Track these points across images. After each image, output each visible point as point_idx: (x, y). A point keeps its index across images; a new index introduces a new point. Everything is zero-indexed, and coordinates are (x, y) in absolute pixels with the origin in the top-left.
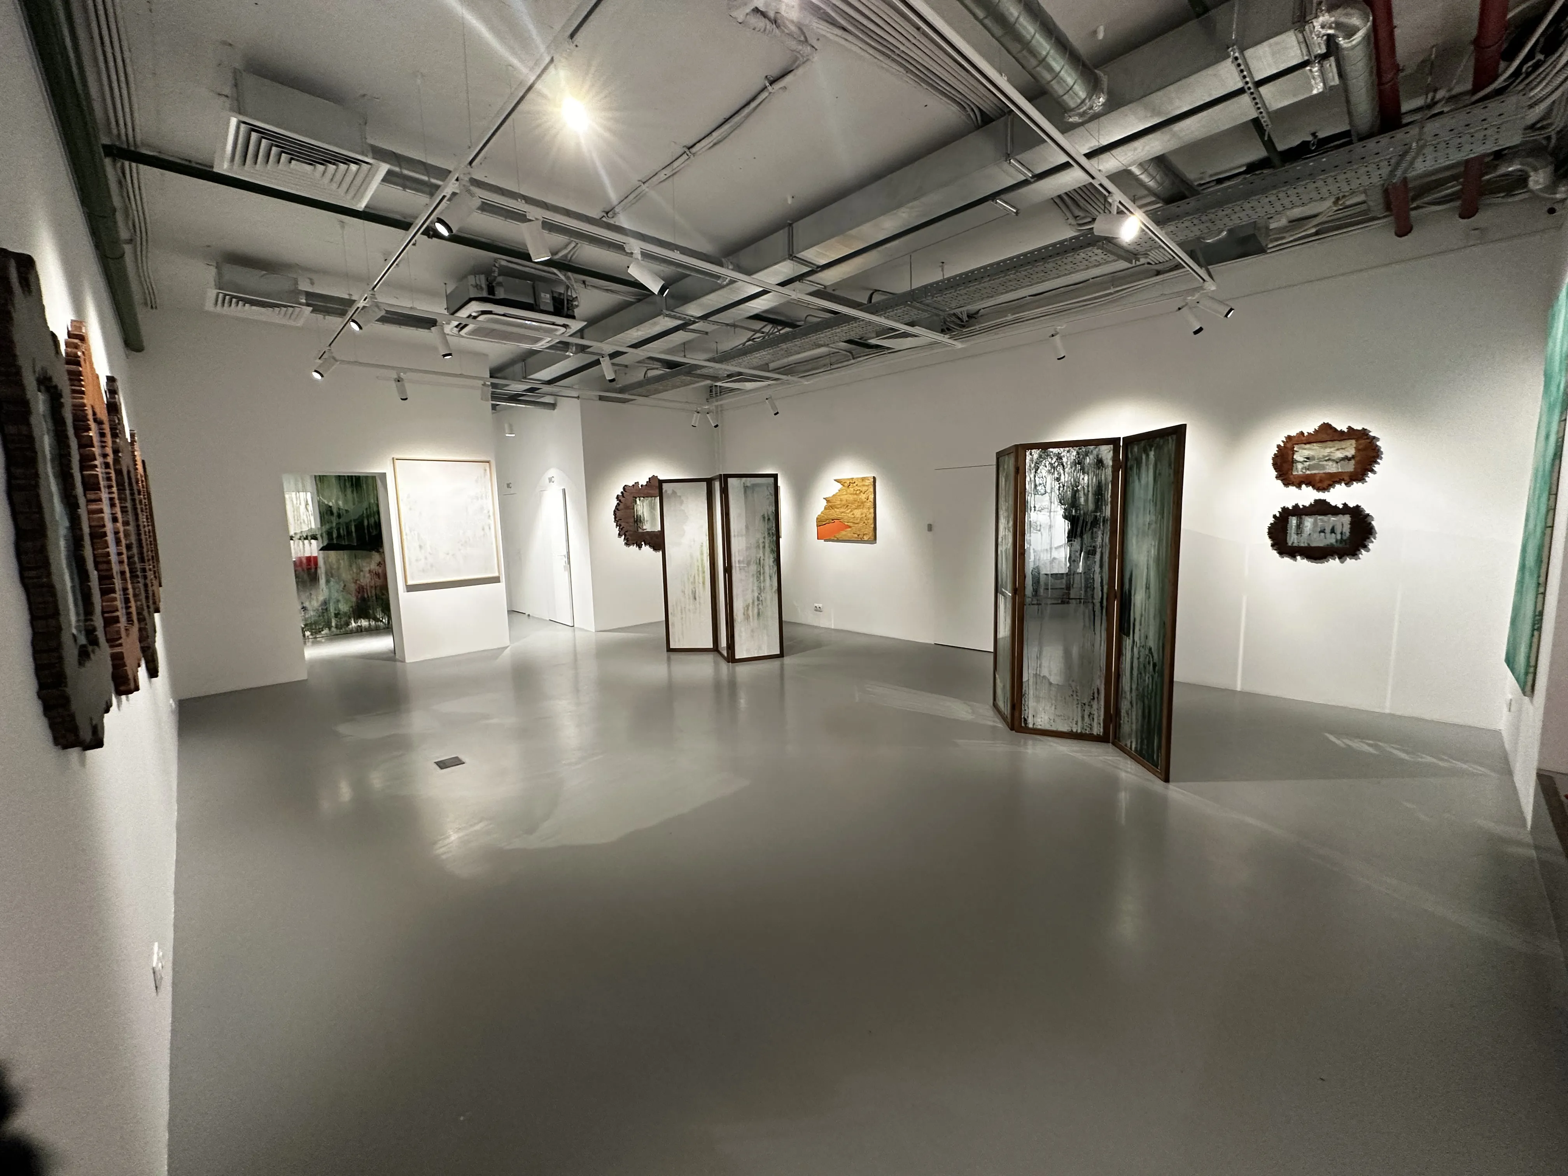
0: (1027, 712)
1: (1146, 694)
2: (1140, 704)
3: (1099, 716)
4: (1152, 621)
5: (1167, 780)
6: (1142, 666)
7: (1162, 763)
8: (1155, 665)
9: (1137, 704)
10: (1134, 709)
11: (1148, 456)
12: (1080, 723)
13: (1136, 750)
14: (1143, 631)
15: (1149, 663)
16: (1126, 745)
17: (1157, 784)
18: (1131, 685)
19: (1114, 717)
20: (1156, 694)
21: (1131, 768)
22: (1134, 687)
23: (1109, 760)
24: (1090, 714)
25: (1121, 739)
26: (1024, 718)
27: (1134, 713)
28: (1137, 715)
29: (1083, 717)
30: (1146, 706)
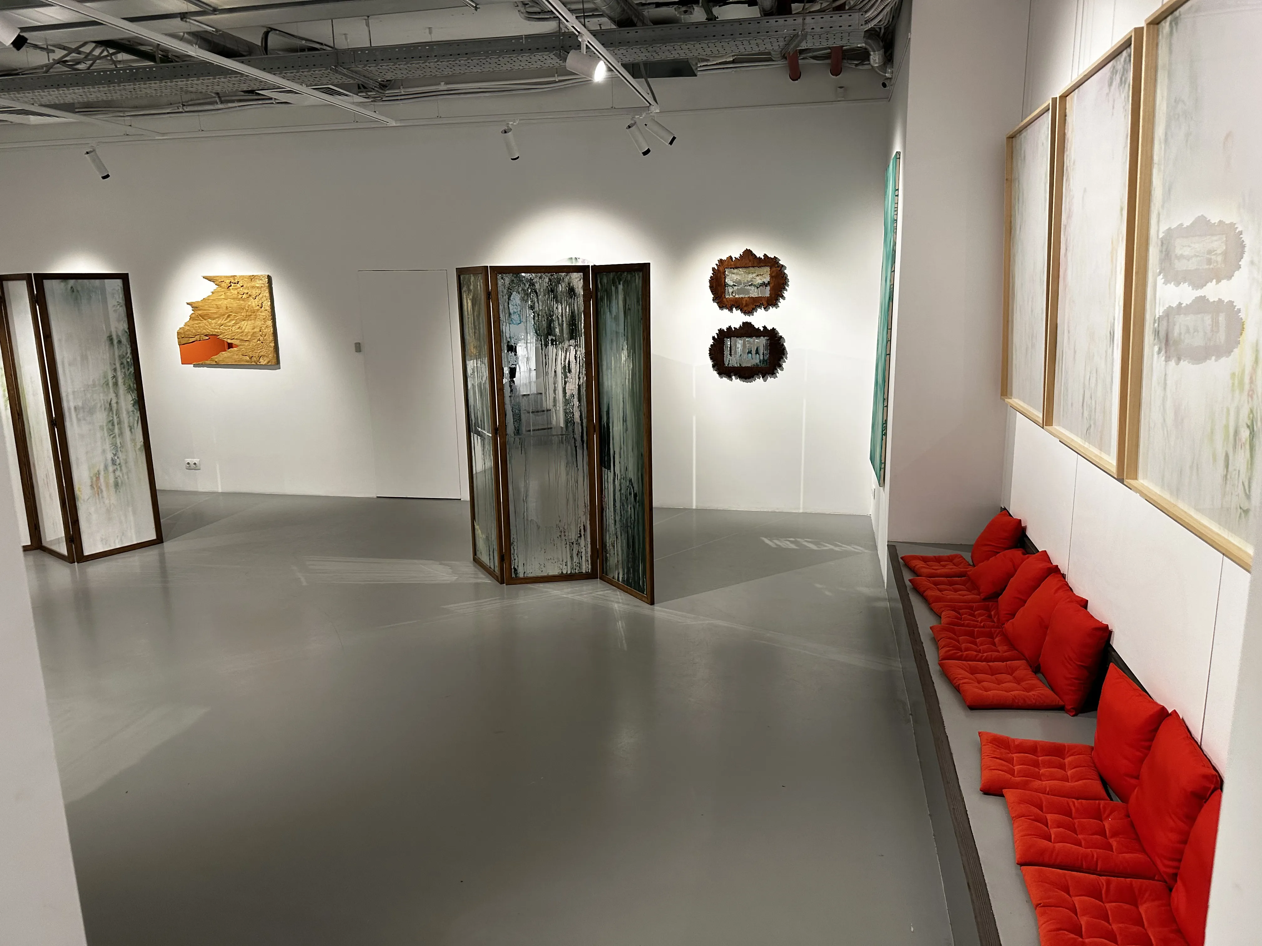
0: (516, 561)
1: (629, 524)
2: (624, 536)
3: (587, 553)
4: (630, 453)
5: (652, 603)
6: (624, 498)
7: (647, 587)
8: (635, 495)
9: (621, 535)
10: (619, 541)
11: (617, 288)
12: (569, 564)
13: (623, 581)
14: (622, 463)
15: (630, 494)
16: (613, 578)
17: (644, 608)
18: (615, 518)
19: (600, 552)
20: (638, 523)
21: (622, 599)
22: (618, 518)
23: (600, 595)
24: (578, 553)
25: (608, 572)
26: (514, 568)
27: (619, 545)
28: (622, 547)
29: (572, 557)
30: (630, 535)
